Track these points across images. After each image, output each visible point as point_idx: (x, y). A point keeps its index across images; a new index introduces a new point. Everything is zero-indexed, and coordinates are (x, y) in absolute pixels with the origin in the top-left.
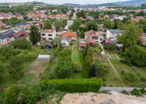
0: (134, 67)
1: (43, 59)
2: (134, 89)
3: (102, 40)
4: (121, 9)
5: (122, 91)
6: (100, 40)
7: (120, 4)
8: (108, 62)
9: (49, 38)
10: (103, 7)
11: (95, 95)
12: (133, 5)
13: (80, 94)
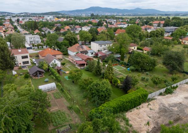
0: (147, 72)
1: (48, 90)
2: (166, 89)
3: (93, 53)
4: (73, 19)
5: (159, 94)
6: (91, 54)
7: (66, 13)
8: (121, 74)
9: (23, 62)
10: (51, 17)
11: (149, 105)
12: (80, 14)
13: (137, 109)
